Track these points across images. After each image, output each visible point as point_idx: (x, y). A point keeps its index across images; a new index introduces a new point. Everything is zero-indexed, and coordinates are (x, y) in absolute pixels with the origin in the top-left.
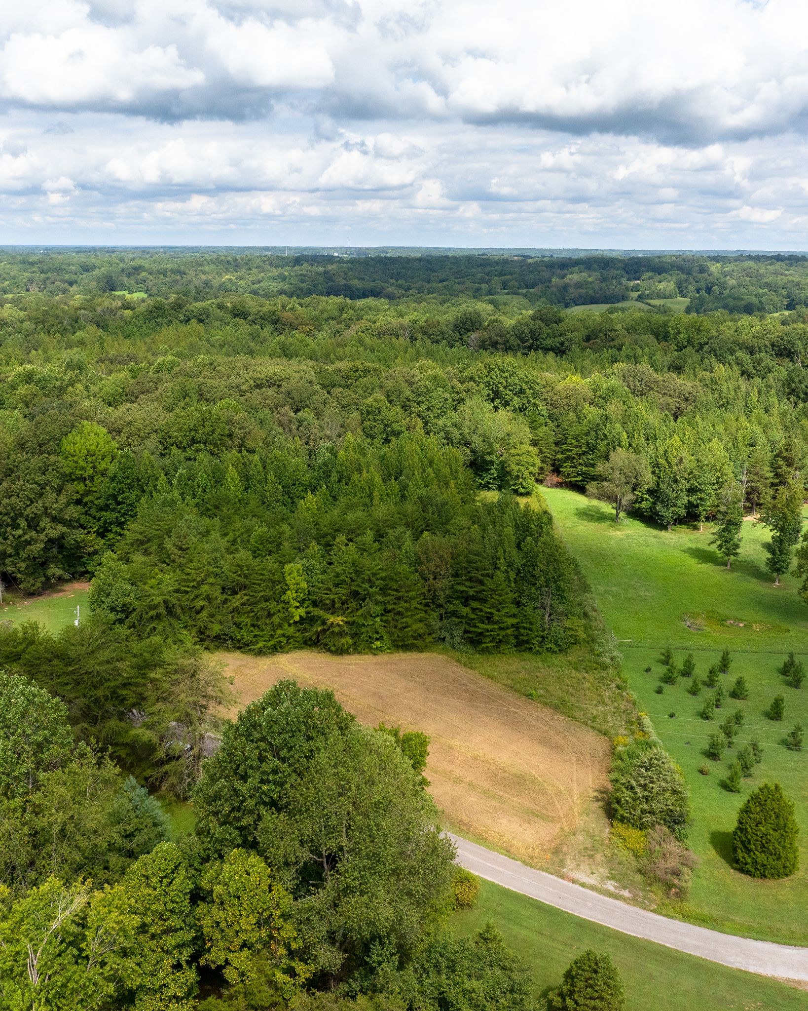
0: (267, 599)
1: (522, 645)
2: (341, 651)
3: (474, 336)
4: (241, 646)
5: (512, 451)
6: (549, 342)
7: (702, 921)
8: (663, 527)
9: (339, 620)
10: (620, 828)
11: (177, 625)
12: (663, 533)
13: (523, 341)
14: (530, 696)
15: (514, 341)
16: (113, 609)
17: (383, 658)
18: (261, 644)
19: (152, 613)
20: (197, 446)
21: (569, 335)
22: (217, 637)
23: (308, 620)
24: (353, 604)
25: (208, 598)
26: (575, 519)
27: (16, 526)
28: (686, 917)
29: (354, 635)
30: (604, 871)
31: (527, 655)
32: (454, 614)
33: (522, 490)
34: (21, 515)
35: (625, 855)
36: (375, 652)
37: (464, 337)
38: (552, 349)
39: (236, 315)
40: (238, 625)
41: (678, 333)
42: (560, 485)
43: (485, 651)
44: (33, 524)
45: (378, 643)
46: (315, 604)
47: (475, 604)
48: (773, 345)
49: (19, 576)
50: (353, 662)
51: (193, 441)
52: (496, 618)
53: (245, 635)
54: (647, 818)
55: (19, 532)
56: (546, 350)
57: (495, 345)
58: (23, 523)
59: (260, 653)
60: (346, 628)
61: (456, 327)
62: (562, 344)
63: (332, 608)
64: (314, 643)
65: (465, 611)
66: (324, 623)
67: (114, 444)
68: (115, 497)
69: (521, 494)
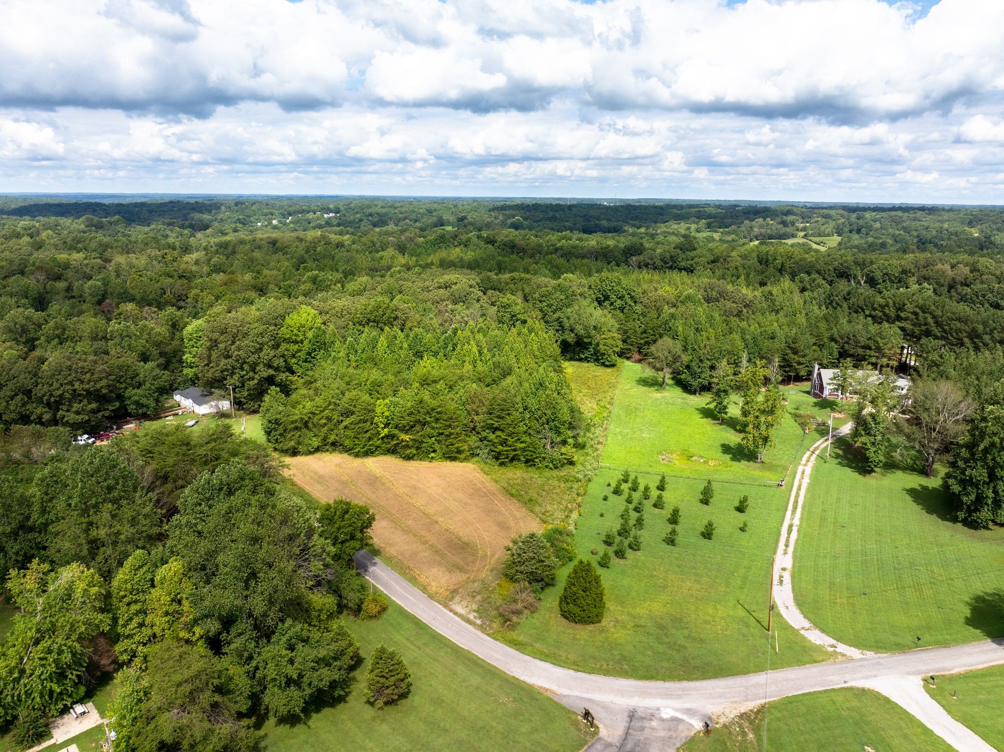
1: (529, 462)
2: (409, 458)
3: (634, 258)
4: (348, 450)
5: (602, 336)
6: (683, 264)
8: (693, 393)
9: (406, 437)
10: (503, 581)
12: (692, 397)
13: (666, 263)
14: (512, 496)
15: (659, 263)
17: (435, 464)
18: (358, 450)
19: (293, 425)
22: (334, 444)
23: (390, 436)
24: (417, 428)
26: (634, 384)
27: (242, 369)
29: (418, 448)
31: (531, 469)
32: (486, 438)
33: (607, 363)
34: (245, 362)
36: (431, 460)
38: (685, 269)
40: (346, 437)
41: (775, 259)
42: (640, 361)
43: (502, 464)
45: (433, 455)
46: (394, 426)
47: (498, 433)
49: (242, 400)
50: (416, 465)
51: (369, 321)
52: (510, 443)
53: (350, 444)
55: (244, 373)
56: (680, 270)
59: (357, 455)
60: (411, 443)
62: (692, 266)
64: (392, 451)
65: (492, 436)
66: (398, 438)
69: (607, 366)
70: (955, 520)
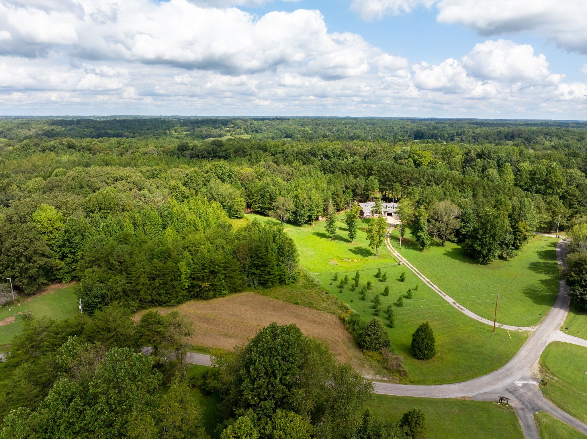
0: (171, 280)
1: (282, 282)
2: (208, 298)
3: (188, 152)
5: (234, 200)
6: (221, 154)
7: (419, 383)
8: (300, 225)
9: (207, 284)
10: (368, 352)
11: (130, 299)
12: (300, 228)
13: (210, 154)
14: (297, 303)
15: (206, 154)
16: (96, 297)
17: (227, 298)
18: (173, 302)
19: (117, 296)
20: (103, 211)
21: (229, 151)
22: (150, 302)
23: (192, 286)
24: (212, 276)
25: (143, 284)
27: (20, 261)
29: (213, 290)
30: (372, 372)
31: (284, 286)
32: (253, 274)
33: (240, 216)
34: (22, 255)
35: (375, 363)
36: (223, 296)
37: (183, 153)
38: (222, 157)
39: (69, 148)
40: (160, 295)
42: (251, 213)
44: (29, 259)
45: (224, 292)
46: (194, 279)
47: (262, 268)
48: (309, 152)
49: (24, 287)
50: (215, 301)
51: (100, 209)
52: (272, 273)
53: (165, 298)
55: (22, 264)
57: (198, 156)
58: (23, 260)
59: (172, 305)
60: (210, 288)
61: (179, 149)
62: (226, 154)
63: (203, 280)
64: (195, 297)
65: (258, 272)
66: (200, 287)
67: (60, 214)
68: (68, 240)
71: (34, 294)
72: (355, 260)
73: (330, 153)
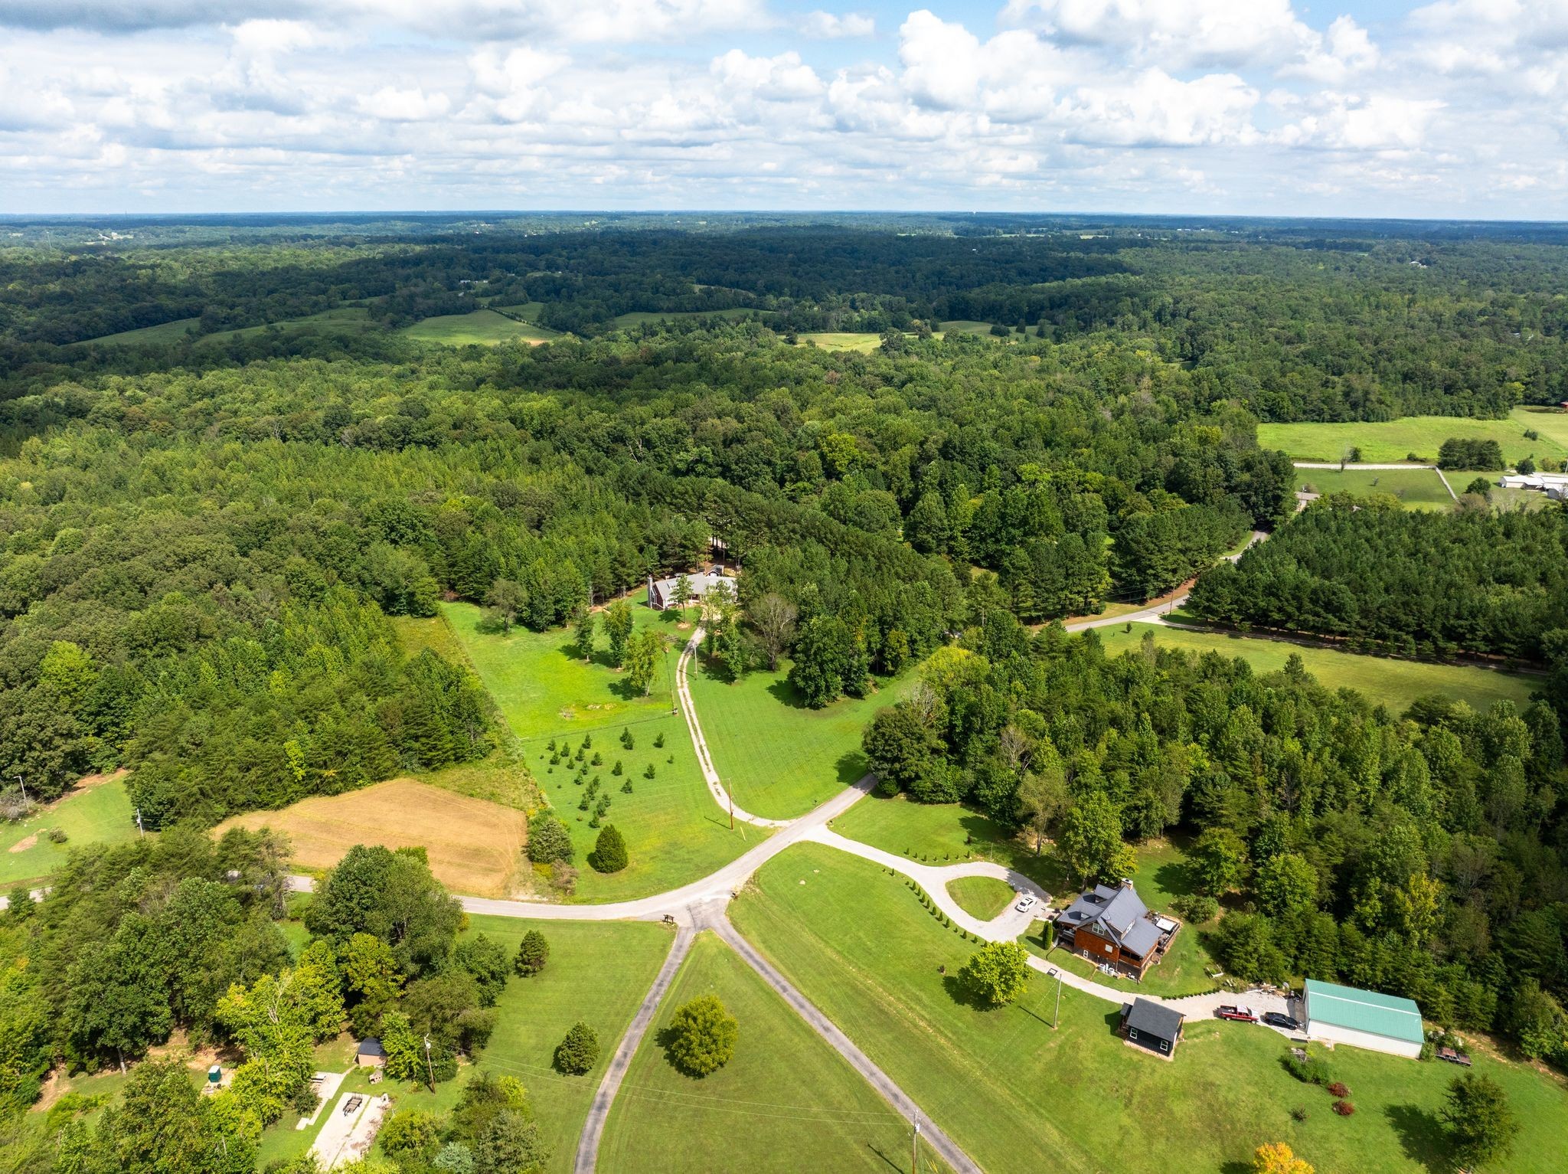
0: (275, 770)
1: (459, 759)
2: (337, 793)
3: (347, 431)
4: (264, 806)
6: (420, 436)
9: (331, 772)
10: (537, 865)
11: (211, 802)
14: (472, 795)
15: (387, 438)
16: (160, 804)
17: (367, 790)
18: (278, 802)
19: (193, 799)
20: (161, 643)
21: (438, 429)
22: (243, 804)
23: (309, 777)
24: (339, 759)
25: (232, 780)
26: (475, 633)
28: (576, 903)
29: (344, 780)
30: (533, 891)
31: (463, 765)
32: (410, 749)
34: (35, 739)
35: (542, 879)
36: (359, 787)
37: (337, 432)
38: (423, 442)
40: (258, 792)
41: (532, 419)
42: (457, 599)
43: (436, 769)
44: (47, 745)
45: (361, 781)
46: (311, 765)
47: (423, 740)
50: (348, 797)
51: (157, 640)
52: (439, 746)
53: (264, 798)
54: (551, 857)
55: (37, 753)
56: (418, 443)
57: (369, 440)
58: (38, 746)
59: (278, 808)
60: (338, 777)
61: (326, 424)
62: (433, 437)
63: (325, 765)
64: (314, 792)
65: (417, 745)
66: (320, 777)
67: (88, 656)
68: (107, 705)
69: (429, 617)
70: (803, 706)
71: (59, 796)
72: (607, 707)
73: (654, 436)
